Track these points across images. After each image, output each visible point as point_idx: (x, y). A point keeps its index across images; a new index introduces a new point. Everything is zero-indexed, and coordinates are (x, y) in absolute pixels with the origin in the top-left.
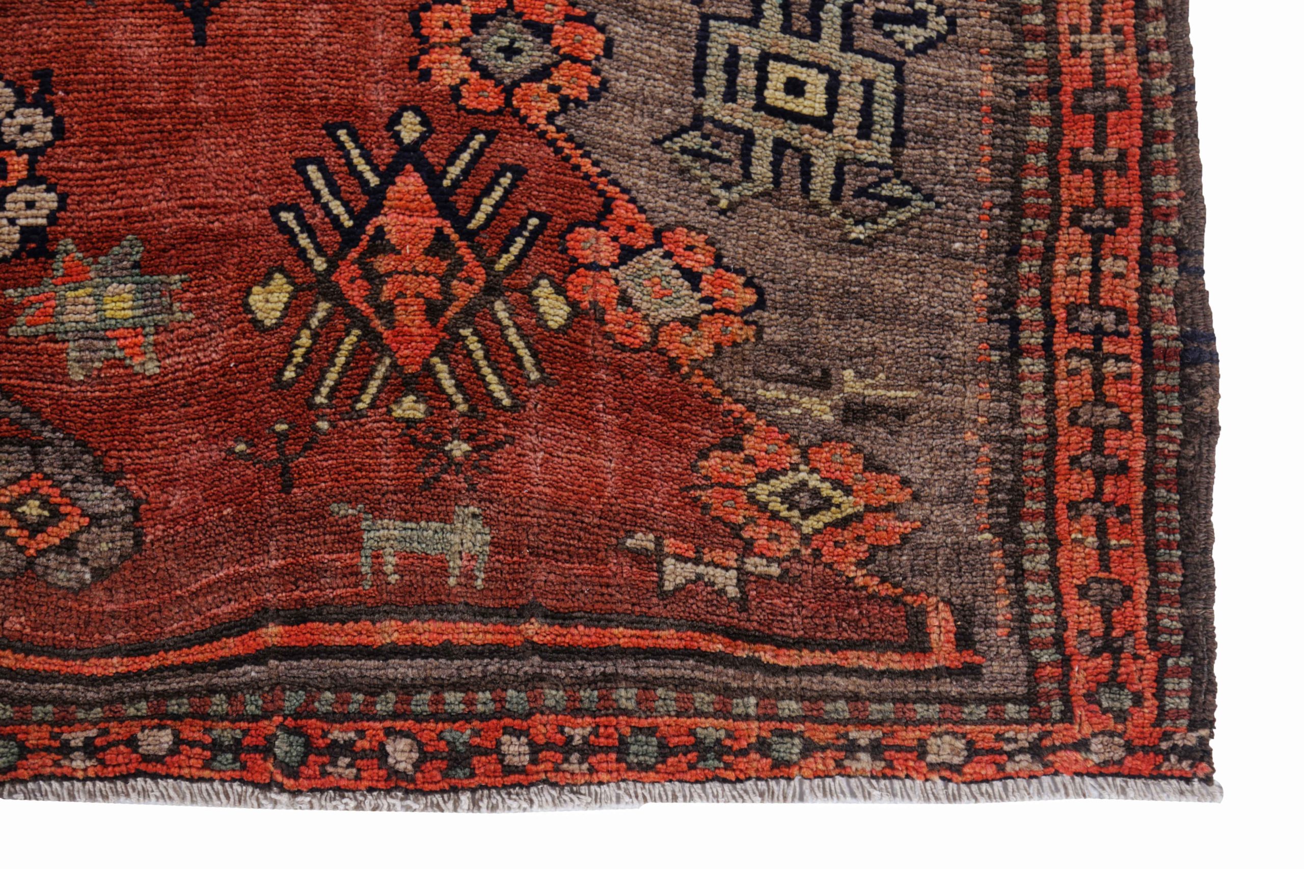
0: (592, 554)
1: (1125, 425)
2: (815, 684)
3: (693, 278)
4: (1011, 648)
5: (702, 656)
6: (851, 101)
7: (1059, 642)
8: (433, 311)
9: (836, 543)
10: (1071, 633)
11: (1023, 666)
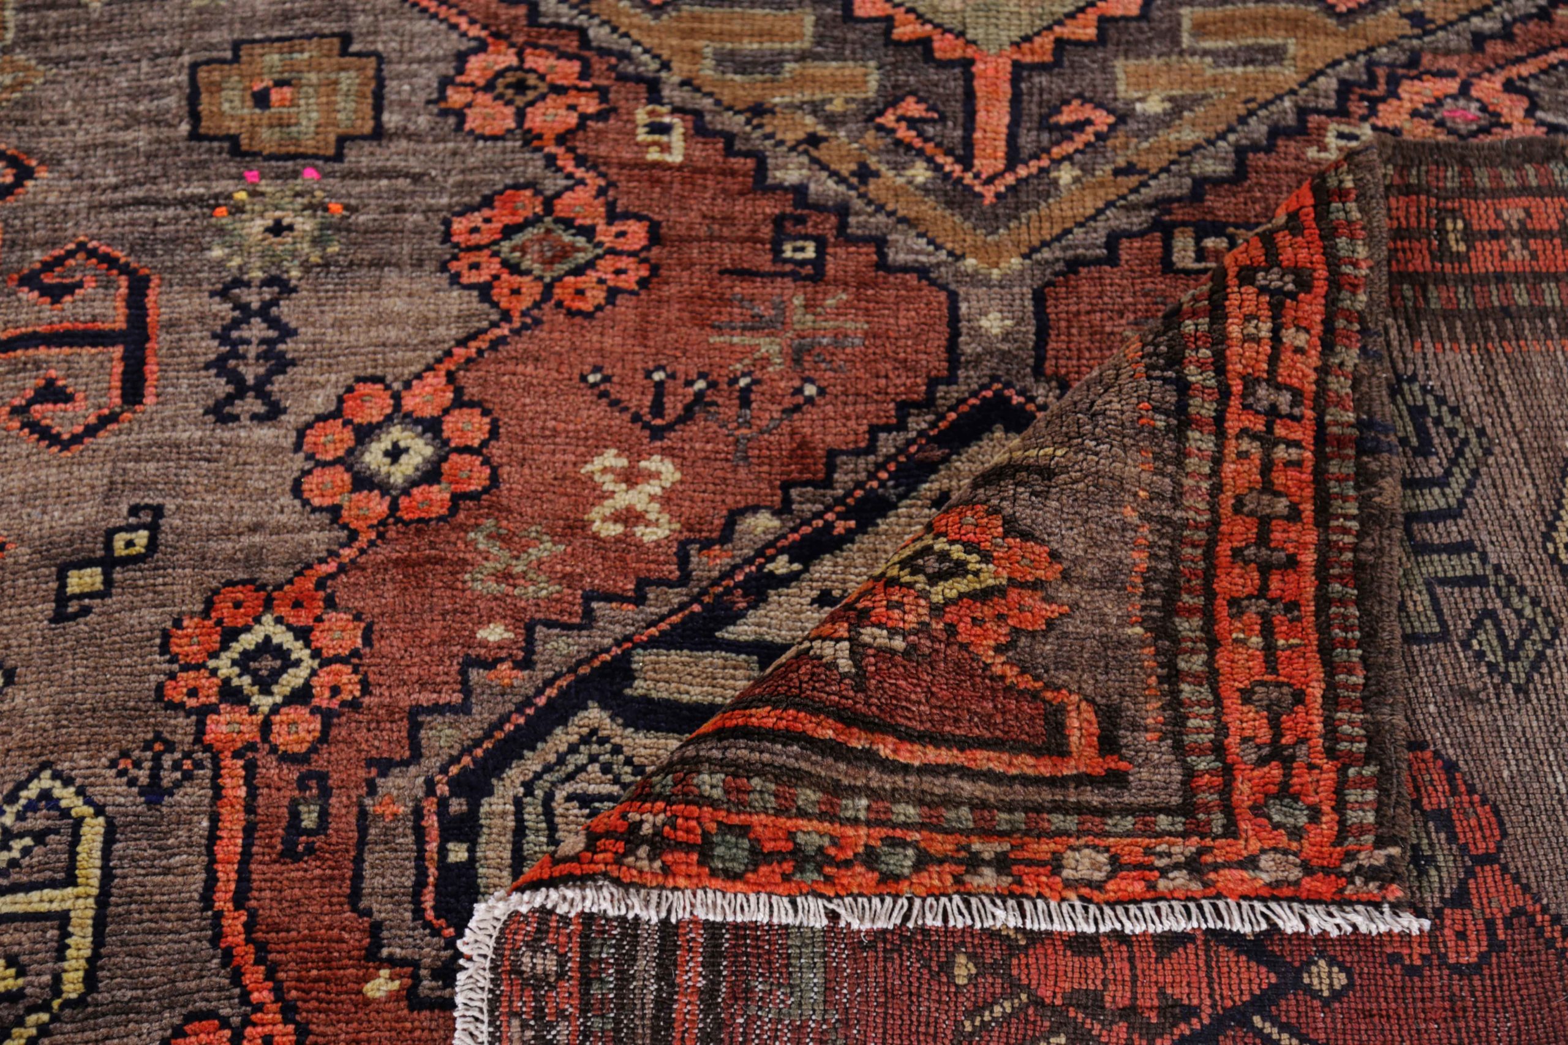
1: (1294, 515)
2: (937, 786)
4: (1163, 753)
5: (810, 742)
7: (1219, 749)
9: (974, 619)
10: (1233, 740)
11: (1177, 774)
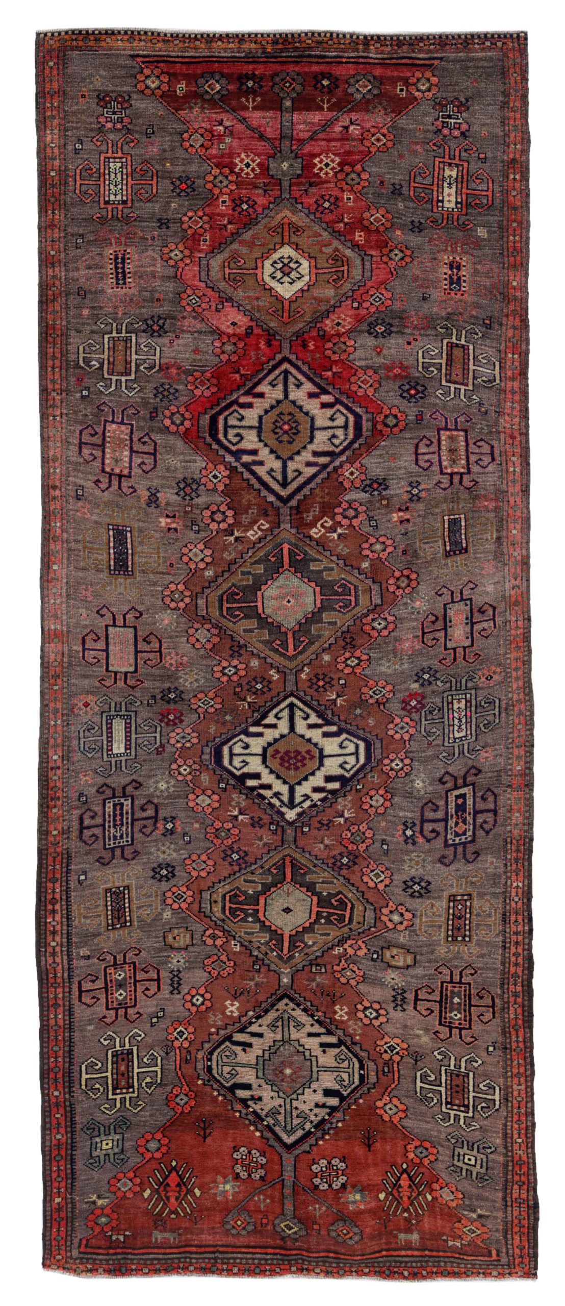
0: (436, 1240)
1: (524, 1219)
2: (473, 1262)
3: (453, 1193)
4: (505, 1257)
5: (455, 1257)
6: (479, 1162)
7: (513, 1256)
8: (409, 1198)
9: (477, 1239)
10: (515, 1254)
11: (507, 1259)
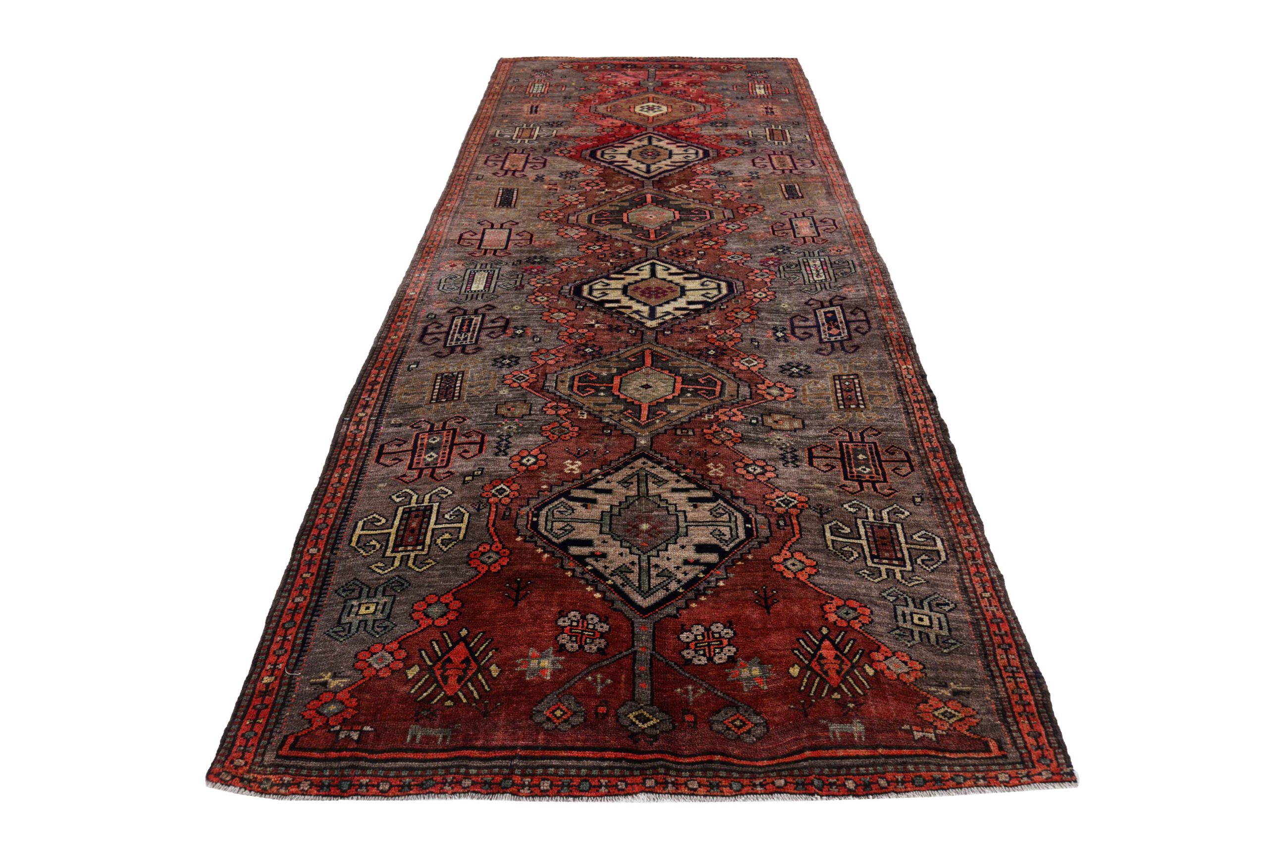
0: (893, 731)
1: (1026, 693)
2: (963, 762)
3: (906, 663)
4: (1013, 750)
5: (930, 756)
6: (936, 622)
7: (1026, 747)
8: (838, 672)
9: (959, 725)
10: (1028, 745)
11: (1018, 754)
